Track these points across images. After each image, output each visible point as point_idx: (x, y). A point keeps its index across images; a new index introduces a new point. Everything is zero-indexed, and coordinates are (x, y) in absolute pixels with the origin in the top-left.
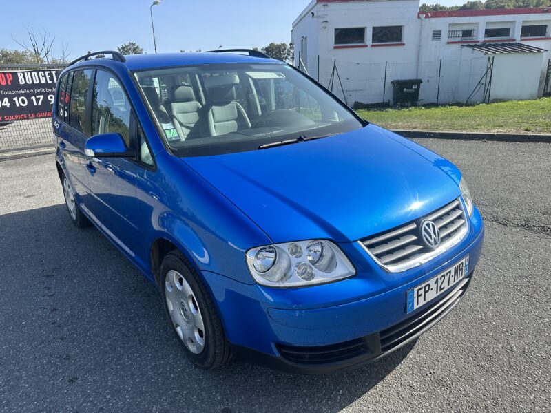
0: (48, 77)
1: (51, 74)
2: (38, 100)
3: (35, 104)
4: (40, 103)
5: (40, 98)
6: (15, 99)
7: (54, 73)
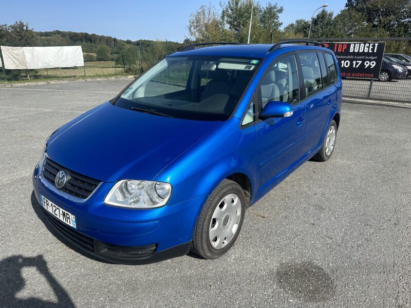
0: (371, 47)
1: (374, 46)
2: (357, 64)
3: (354, 66)
4: (357, 67)
5: (358, 63)
6: (343, 62)
7: (376, 45)
